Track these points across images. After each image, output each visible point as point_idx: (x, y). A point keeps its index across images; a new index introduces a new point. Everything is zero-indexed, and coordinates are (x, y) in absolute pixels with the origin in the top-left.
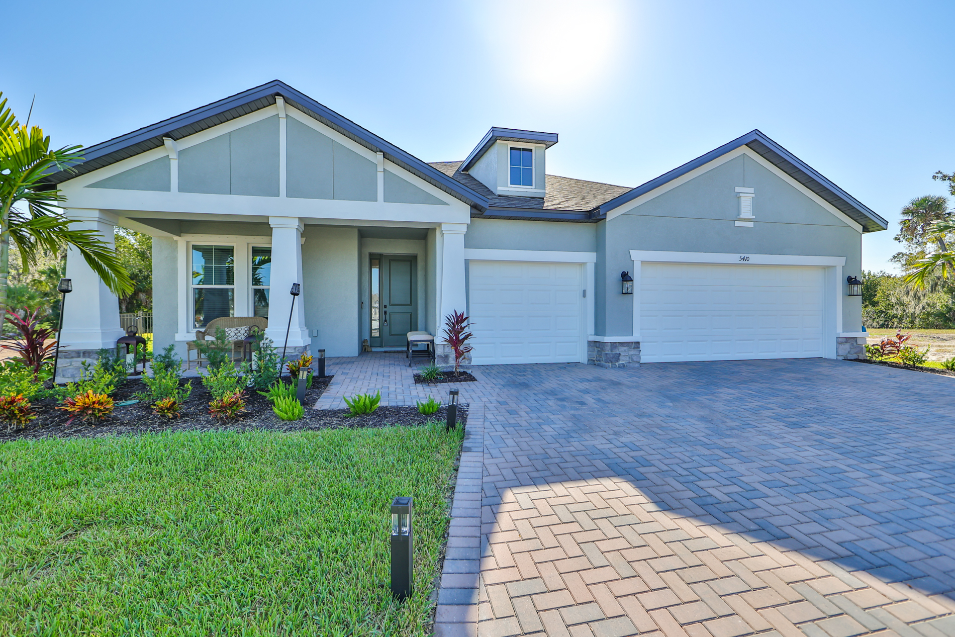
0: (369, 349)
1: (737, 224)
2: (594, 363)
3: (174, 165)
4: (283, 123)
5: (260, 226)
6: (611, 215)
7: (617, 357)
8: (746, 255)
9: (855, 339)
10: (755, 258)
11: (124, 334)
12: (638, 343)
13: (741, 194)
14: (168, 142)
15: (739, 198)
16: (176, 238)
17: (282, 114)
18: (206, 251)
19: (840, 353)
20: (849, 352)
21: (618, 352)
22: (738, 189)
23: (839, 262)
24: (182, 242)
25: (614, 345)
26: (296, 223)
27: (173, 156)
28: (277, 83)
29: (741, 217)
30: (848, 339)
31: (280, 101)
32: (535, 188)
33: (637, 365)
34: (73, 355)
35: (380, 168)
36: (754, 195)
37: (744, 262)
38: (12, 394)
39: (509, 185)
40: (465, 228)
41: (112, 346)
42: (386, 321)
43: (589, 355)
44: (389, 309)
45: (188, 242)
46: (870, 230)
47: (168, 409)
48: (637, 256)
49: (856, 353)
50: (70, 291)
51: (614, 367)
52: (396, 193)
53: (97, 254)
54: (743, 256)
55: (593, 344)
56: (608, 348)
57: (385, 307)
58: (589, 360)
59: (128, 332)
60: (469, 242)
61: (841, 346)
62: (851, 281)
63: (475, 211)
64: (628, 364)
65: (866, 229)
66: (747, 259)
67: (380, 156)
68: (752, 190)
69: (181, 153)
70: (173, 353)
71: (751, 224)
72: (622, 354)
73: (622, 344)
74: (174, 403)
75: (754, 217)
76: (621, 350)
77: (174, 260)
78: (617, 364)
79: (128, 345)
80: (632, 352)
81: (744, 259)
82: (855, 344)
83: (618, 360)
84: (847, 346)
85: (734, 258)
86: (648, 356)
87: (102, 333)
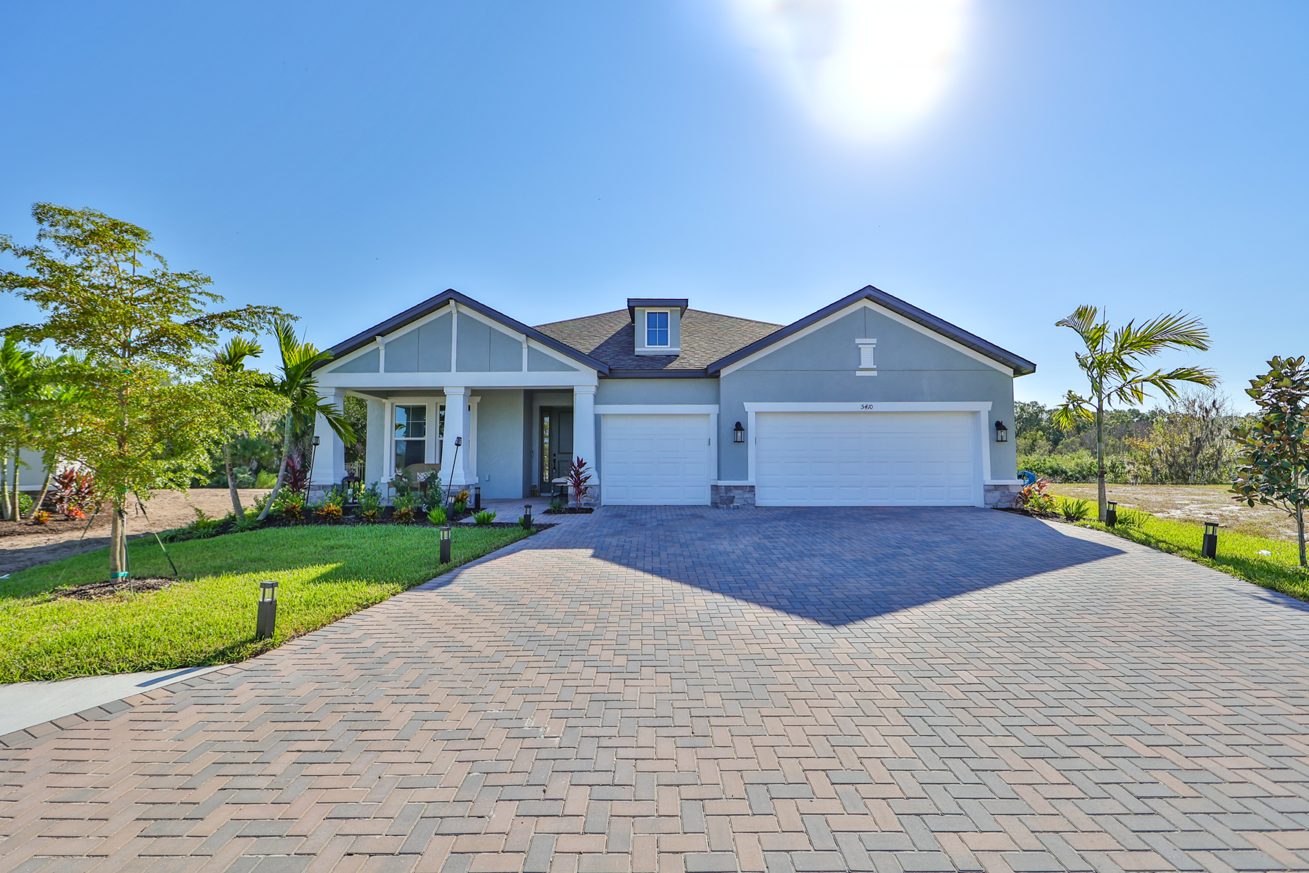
0: (538, 494)
1: (858, 373)
2: (715, 505)
3: (382, 353)
4: (455, 317)
5: (439, 392)
6: (724, 373)
7: (732, 500)
8: (869, 404)
9: (1006, 486)
10: (878, 406)
11: (346, 474)
12: (753, 487)
13: (860, 346)
14: (379, 338)
15: (860, 348)
16: (384, 401)
17: (454, 311)
18: (407, 409)
19: (988, 501)
20: (999, 501)
21: (732, 495)
22: (858, 341)
23: (985, 407)
24: (387, 403)
25: (728, 488)
26: (463, 391)
27: (382, 348)
28: (450, 290)
29: (860, 367)
30: (997, 487)
31: (452, 302)
32: (671, 347)
33: (752, 507)
34: (317, 488)
35: (525, 346)
36: (874, 346)
37: (867, 410)
38: (294, 504)
39: (646, 346)
40: (593, 389)
41: (339, 483)
42: (555, 468)
43: (712, 498)
44: (558, 457)
45: (392, 404)
46: (1024, 372)
47: (371, 516)
48: (751, 407)
49: (1008, 502)
50: (318, 444)
51: (729, 508)
52: (538, 363)
53: (335, 419)
54: (865, 404)
55: (715, 488)
56: (723, 490)
57: (555, 455)
58: (712, 503)
59: (349, 474)
60: (597, 400)
61: (989, 495)
62: (999, 426)
63: (601, 375)
64: (743, 506)
65: (1018, 372)
66: (871, 407)
67: (524, 337)
68: (874, 341)
69: (386, 345)
70: (377, 487)
71: (875, 373)
72: (736, 496)
73: (736, 487)
74: (374, 513)
75: (875, 367)
76: (735, 493)
77: (382, 418)
78: (731, 506)
79: (349, 482)
80: (747, 496)
81: (866, 407)
82: (1007, 492)
83: (732, 502)
84: (997, 494)
85: (856, 406)
86: (765, 498)
87: (334, 474)
